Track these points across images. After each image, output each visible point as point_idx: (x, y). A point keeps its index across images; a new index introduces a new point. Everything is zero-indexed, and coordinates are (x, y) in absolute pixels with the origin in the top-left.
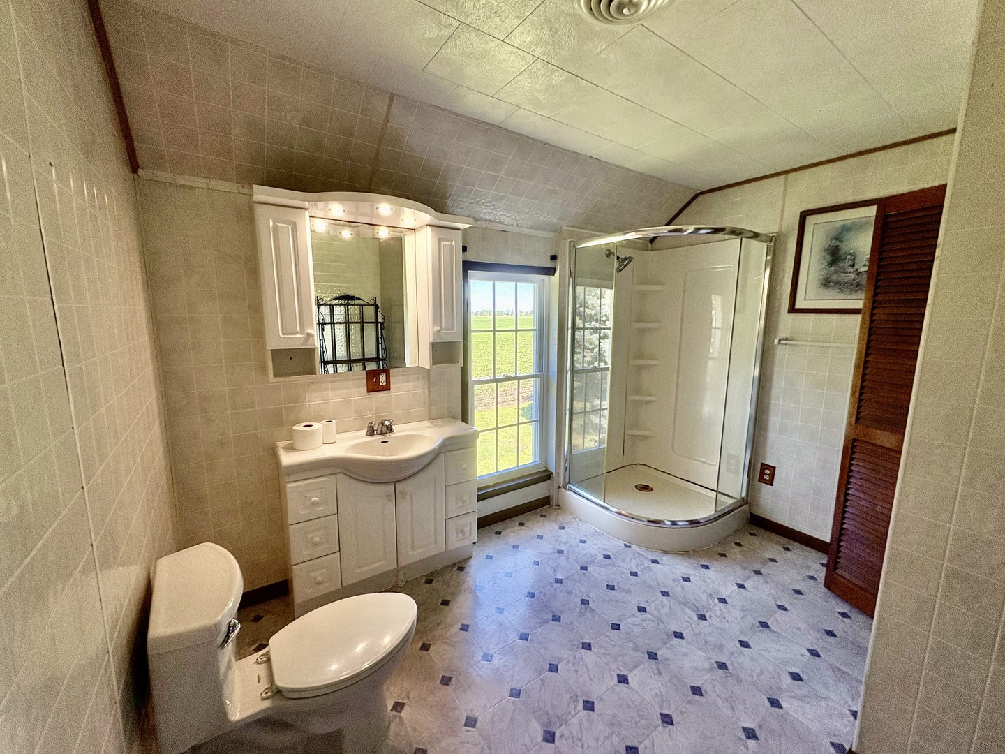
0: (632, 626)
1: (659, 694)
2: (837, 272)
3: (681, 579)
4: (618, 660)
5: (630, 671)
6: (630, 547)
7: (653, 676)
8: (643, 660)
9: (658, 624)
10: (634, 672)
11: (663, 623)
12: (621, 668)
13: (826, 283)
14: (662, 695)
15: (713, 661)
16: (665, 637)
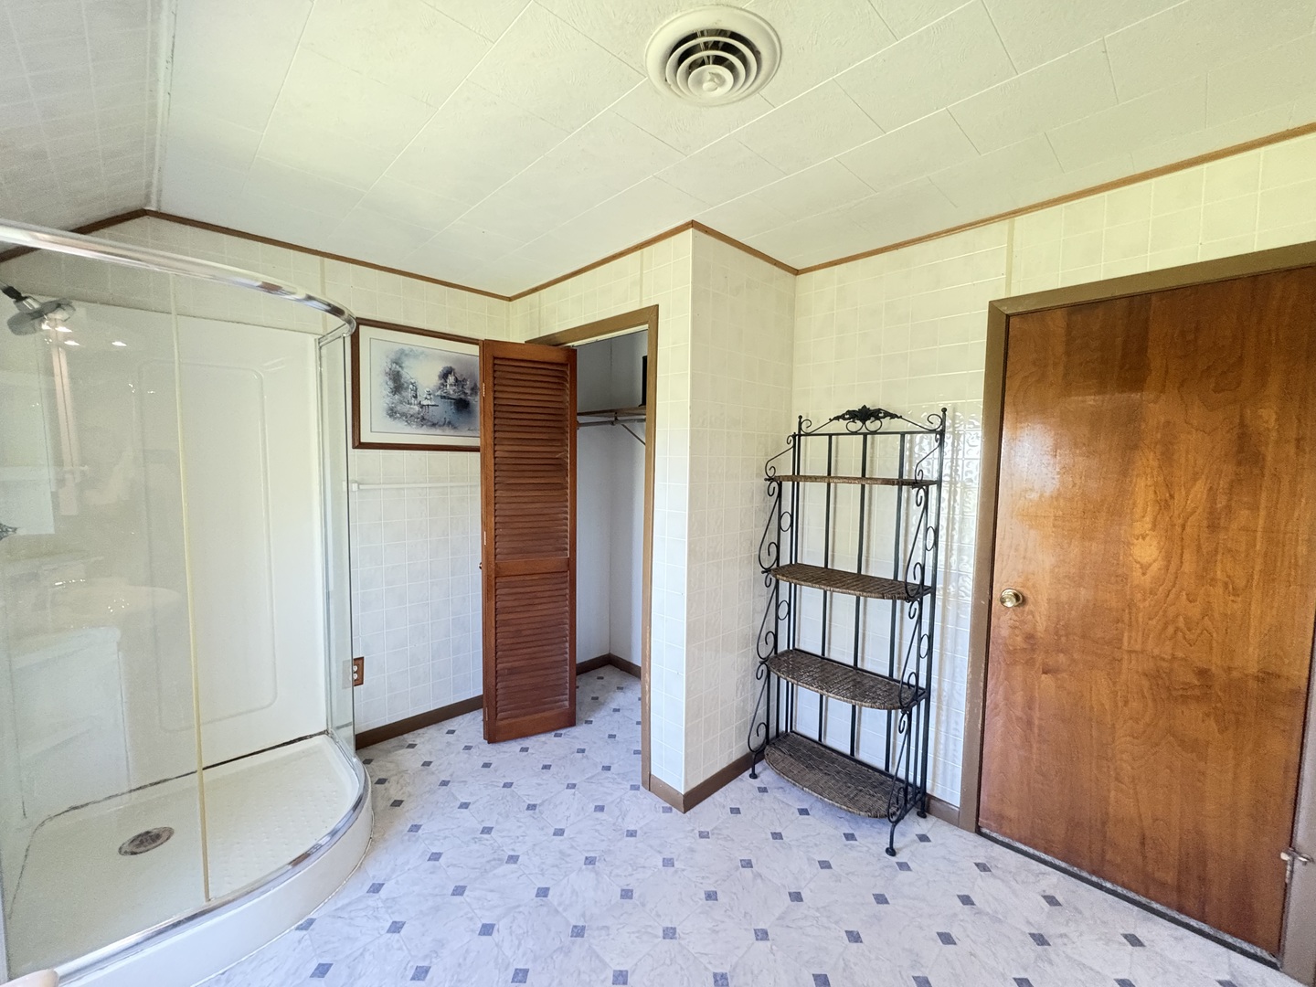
0: (521, 950)
1: (637, 935)
2: (401, 402)
3: (432, 863)
4: (588, 980)
5: (605, 965)
6: (311, 922)
7: (611, 937)
8: (587, 946)
9: (520, 912)
10: (607, 960)
11: (519, 906)
12: (602, 977)
13: (392, 413)
14: (638, 932)
15: (584, 867)
16: (545, 909)
